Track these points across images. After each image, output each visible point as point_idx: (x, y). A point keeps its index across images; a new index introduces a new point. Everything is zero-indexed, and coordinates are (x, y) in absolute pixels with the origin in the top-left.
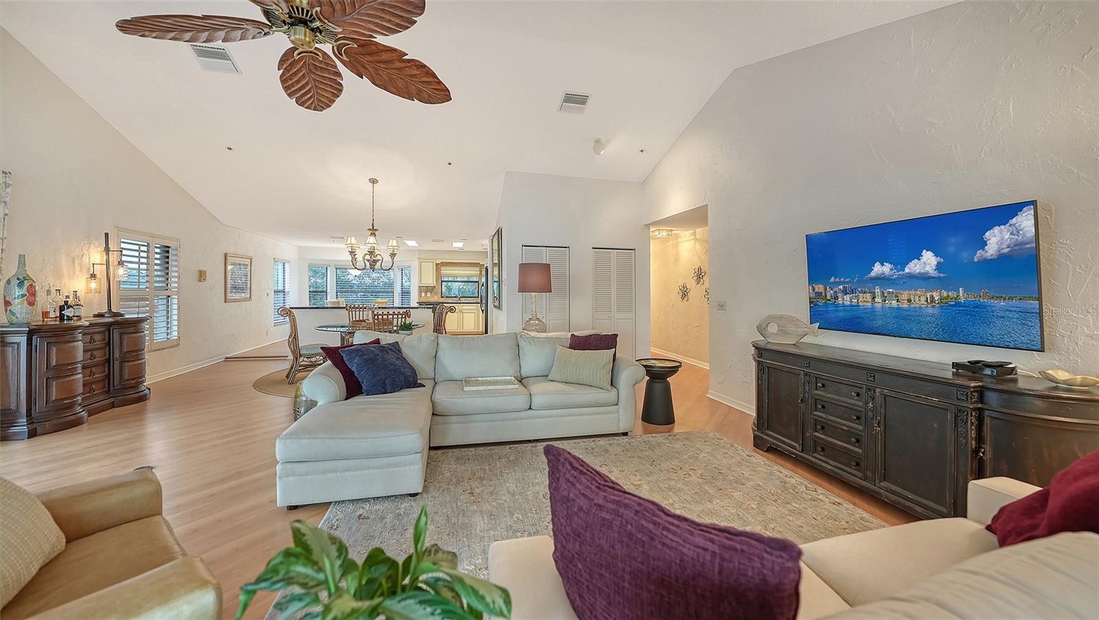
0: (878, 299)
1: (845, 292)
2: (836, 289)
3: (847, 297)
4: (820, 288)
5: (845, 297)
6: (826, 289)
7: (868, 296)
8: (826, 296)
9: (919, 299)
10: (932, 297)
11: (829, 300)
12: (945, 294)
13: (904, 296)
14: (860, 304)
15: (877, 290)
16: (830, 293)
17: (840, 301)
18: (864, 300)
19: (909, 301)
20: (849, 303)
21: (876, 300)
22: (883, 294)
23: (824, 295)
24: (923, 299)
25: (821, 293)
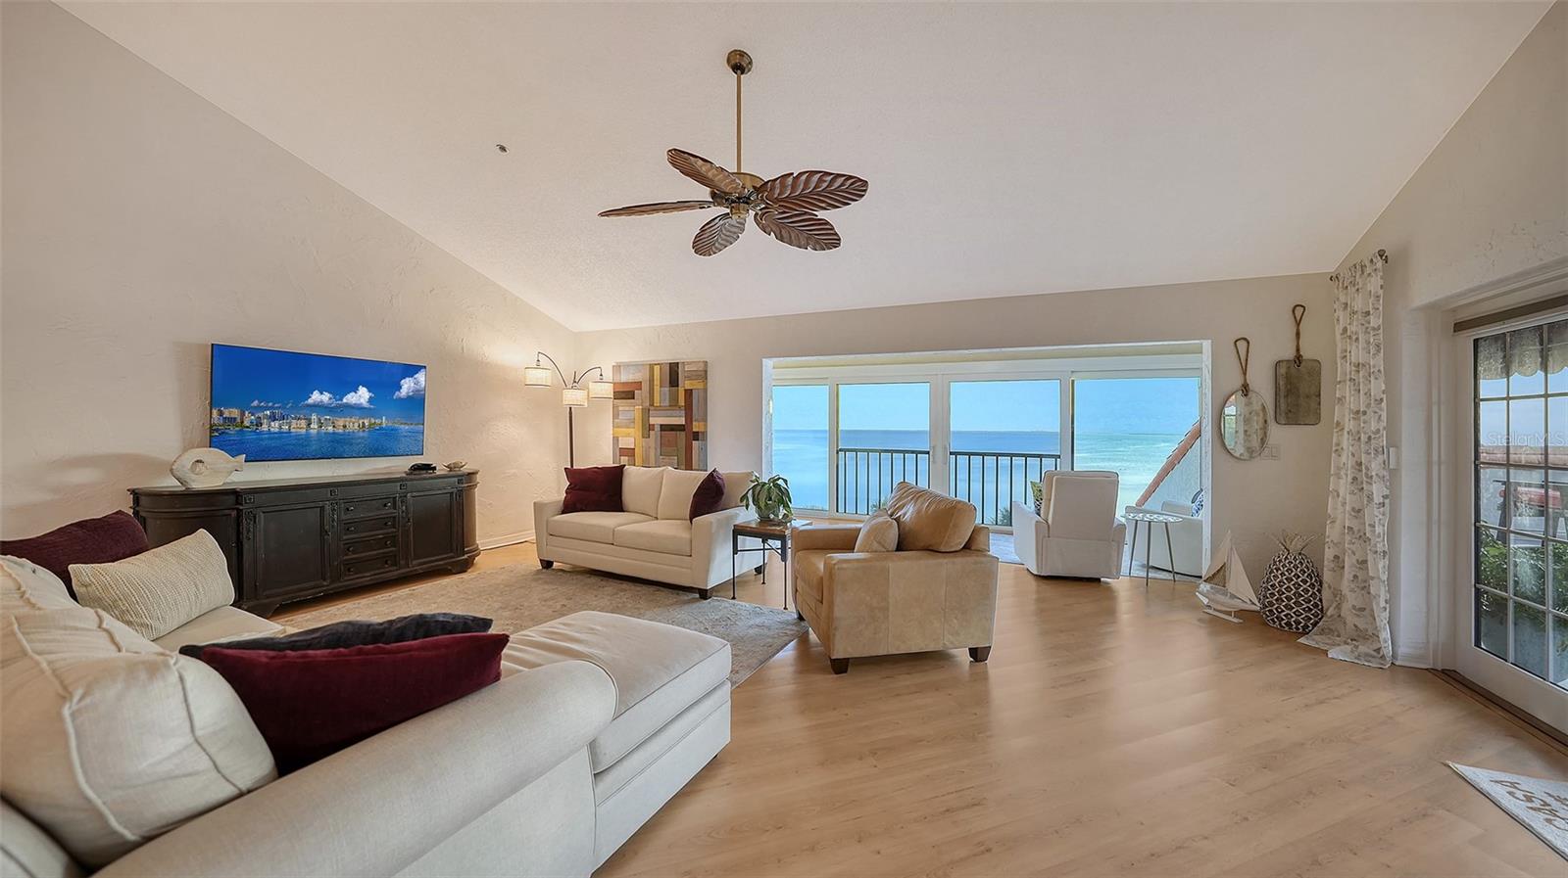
0: (314, 426)
1: (273, 418)
2: (261, 415)
3: (275, 426)
4: (235, 413)
5: (273, 424)
6: (243, 414)
7: (303, 423)
8: (242, 422)
9: (353, 424)
10: (363, 423)
11: (248, 427)
12: (373, 421)
13: (340, 422)
14: (292, 430)
15: (314, 417)
16: (249, 419)
17: (265, 428)
18: (298, 427)
19: (345, 426)
20: (277, 430)
21: (312, 426)
22: (320, 420)
23: (239, 420)
24: (356, 425)
25: (235, 419)
